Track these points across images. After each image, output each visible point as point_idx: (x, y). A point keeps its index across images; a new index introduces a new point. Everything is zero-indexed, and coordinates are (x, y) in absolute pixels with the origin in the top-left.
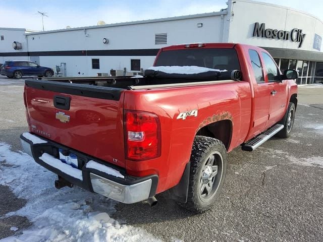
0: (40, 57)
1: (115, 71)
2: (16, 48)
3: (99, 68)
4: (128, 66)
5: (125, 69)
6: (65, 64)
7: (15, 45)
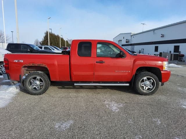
0: (135, 46)
1: (162, 53)
2: (126, 42)
3: (158, 51)
4: (172, 50)
5: (170, 52)
6: (143, 49)
7: (126, 41)
